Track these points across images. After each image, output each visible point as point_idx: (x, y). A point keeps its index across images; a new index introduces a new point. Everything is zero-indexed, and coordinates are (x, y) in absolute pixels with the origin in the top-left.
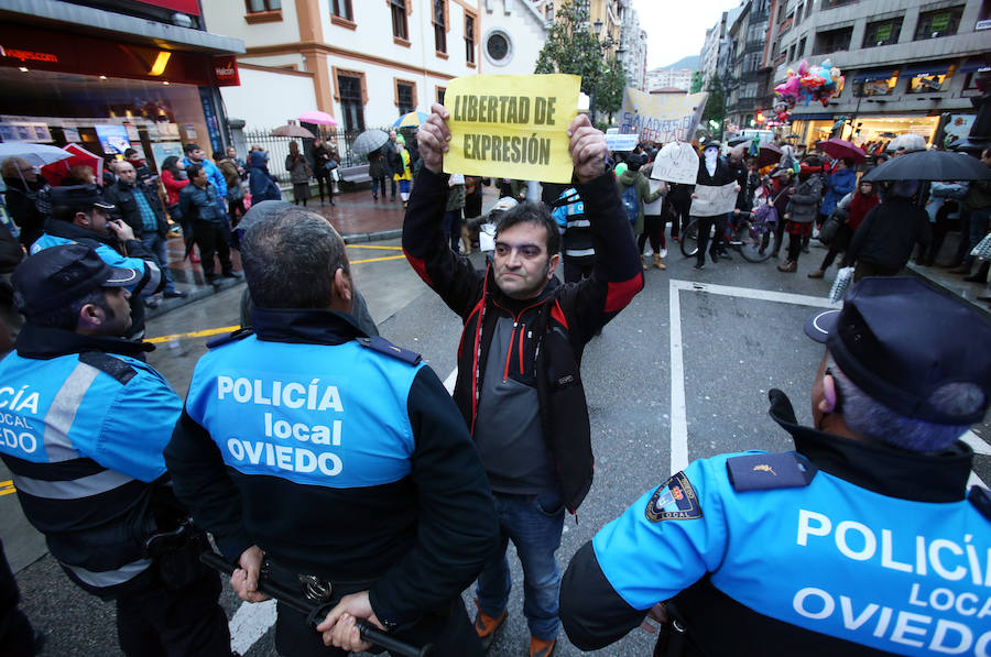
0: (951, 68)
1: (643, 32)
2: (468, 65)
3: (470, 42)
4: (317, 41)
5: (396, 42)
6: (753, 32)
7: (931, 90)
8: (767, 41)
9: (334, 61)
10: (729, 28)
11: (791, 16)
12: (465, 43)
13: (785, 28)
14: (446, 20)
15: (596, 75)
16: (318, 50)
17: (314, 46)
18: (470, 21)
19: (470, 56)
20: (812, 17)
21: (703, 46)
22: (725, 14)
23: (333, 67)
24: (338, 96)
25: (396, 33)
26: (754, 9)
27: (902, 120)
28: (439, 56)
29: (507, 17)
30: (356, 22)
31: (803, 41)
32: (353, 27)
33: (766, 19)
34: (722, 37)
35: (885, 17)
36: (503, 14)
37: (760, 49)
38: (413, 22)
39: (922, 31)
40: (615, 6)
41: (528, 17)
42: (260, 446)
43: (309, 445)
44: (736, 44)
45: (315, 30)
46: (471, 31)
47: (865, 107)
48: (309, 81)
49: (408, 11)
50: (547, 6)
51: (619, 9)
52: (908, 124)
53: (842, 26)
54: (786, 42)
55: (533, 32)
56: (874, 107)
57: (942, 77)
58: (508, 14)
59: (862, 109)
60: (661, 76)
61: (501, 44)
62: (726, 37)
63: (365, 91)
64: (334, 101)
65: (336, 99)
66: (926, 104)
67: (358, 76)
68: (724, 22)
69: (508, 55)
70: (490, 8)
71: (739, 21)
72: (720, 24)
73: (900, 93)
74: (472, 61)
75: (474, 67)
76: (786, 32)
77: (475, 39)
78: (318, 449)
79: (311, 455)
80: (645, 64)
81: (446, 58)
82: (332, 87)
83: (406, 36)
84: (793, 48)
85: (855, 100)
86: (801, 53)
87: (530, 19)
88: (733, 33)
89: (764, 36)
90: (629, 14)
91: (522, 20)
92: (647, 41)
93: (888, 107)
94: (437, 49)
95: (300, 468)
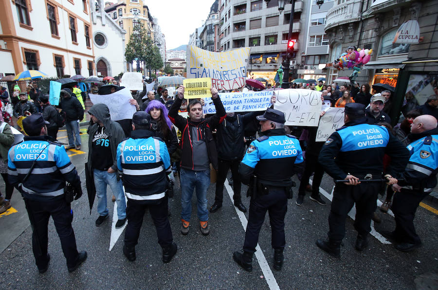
0: (278, 55)
1: (163, 34)
2: (88, 48)
3: (88, 38)
4: (13, 34)
5: (53, 37)
6: (209, 37)
7: (274, 63)
8: (215, 42)
9: (22, 45)
10: (199, 35)
11: (223, 33)
12: (85, 38)
13: (221, 37)
14: (76, 27)
15: (152, 55)
16: (13, 39)
17: (12, 37)
18: (87, 28)
19: (88, 44)
20: (230, 34)
21: (189, 41)
22: (197, 29)
23: (22, 48)
24: (25, 61)
25: (52, 32)
26: (208, 28)
27: (266, 72)
28: (73, 43)
29: (103, 27)
30: (32, 27)
31: (229, 43)
32: (31, 29)
33: (213, 33)
34: (197, 38)
35: (255, 36)
36: (101, 25)
37: (213, 44)
38: (60, 27)
39: (267, 42)
40: (151, 24)
41: (114, 27)
42: (366, 142)
43: (377, 139)
44: (203, 41)
45: (11, 30)
46: (88, 32)
47: (254, 68)
48: (9, 54)
49: (58, 22)
50: (120, 22)
51: (152, 25)
52: (268, 74)
53: (241, 38)
54: (223, 42)
55: (116, 34)
56: (256, 68)
57: (276, 58)
58: (104, 25)
59: (253, 69)
60: (172, 53)
61: (101, 39)
62: (198, 38)
63: (39, 59)
64: (23, 64)
65: (24, 63)
66: (273, 67)
67: (35, 52)
68: (197, 32)
69: (105, 43)
70: (95, 22)
71: (203, 33)
72: (195, 33)
73: (264, 63)
74: (89, 46)
75: (90, 49)
76: (222, 39)
77: (90, 36)
78: (379, 139)
79: (378, 141)
80: (165, 48)
81: (77, 44)
82: (22, 57)
83: (57, 34)
84: (225, 45)
85: (250, 65)
86: (229, 47)
87: (115, 28)
88: (201, 37)
89: (213, 39)
90: (157, 27)
91: (111, 28)
92: (165, 38)
93: (261, 68)
94: (73, 40)
95: (376, 144)
